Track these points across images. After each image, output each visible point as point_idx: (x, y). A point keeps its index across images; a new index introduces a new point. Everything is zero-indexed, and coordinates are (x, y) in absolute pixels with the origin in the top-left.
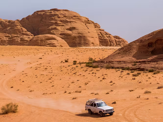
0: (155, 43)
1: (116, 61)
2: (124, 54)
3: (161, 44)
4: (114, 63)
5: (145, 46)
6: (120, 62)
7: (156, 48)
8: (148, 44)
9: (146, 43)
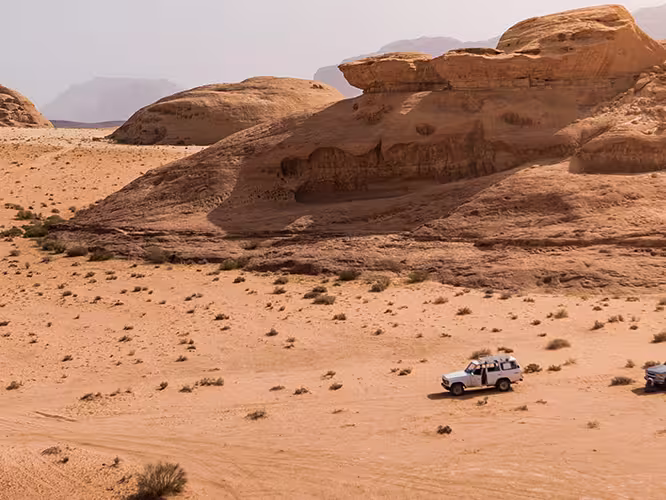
0: (309, 161)
1: (173, 232)
2: (189, 201)
3: (332, 165)
4: (166, 237)
5: (270, 172)
6: (192, 233)
7: (312, 179)
8: (282, 164)
9: (274, 160)
